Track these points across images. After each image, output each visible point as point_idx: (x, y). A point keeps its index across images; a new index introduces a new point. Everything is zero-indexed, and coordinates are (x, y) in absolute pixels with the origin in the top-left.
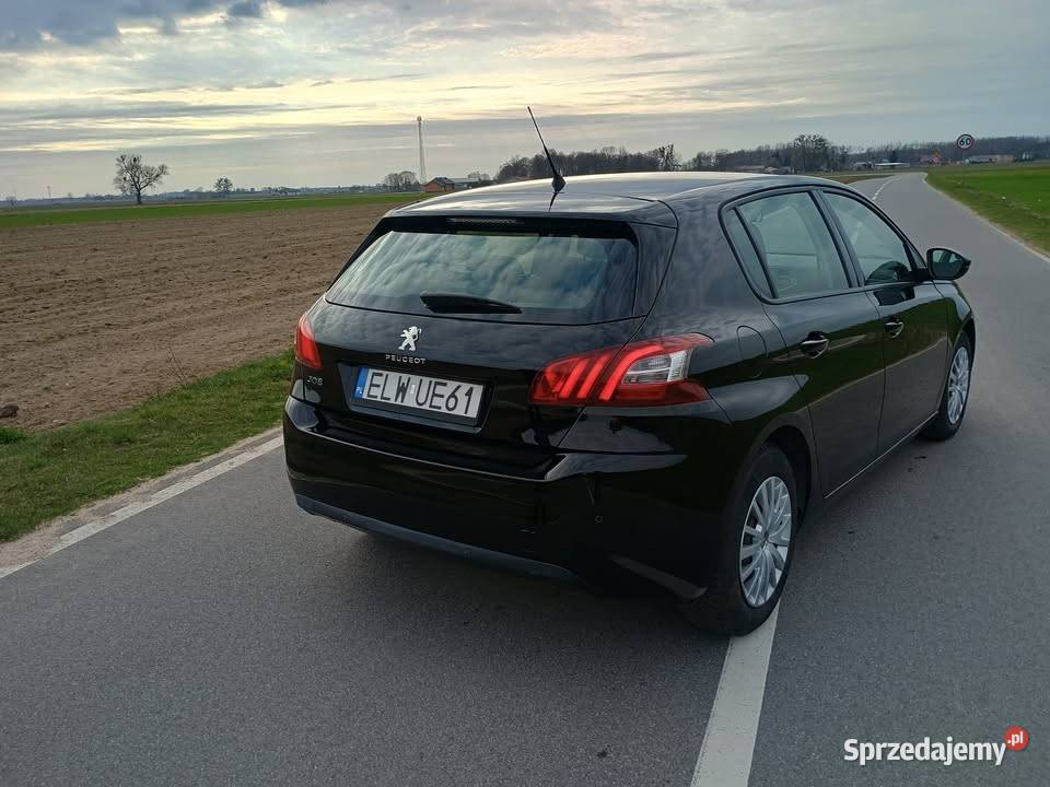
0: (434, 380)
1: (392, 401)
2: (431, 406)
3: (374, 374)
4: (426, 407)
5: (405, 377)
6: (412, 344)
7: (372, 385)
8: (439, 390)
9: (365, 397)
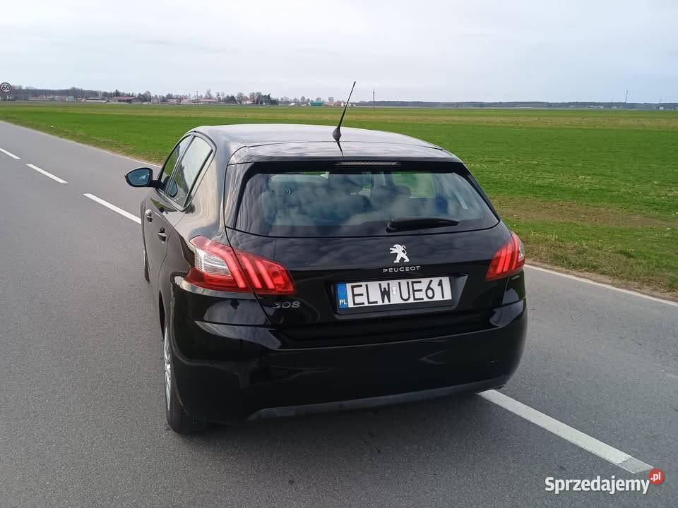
0: (410, 281)
1: (380, 303)
2: (415, 299)
3: (353, 287)
4: (411, 300)
5: (384, 284)
6: (405, 257)
7: (354, 295)
8: (417, 286)
9: (351, 305)
